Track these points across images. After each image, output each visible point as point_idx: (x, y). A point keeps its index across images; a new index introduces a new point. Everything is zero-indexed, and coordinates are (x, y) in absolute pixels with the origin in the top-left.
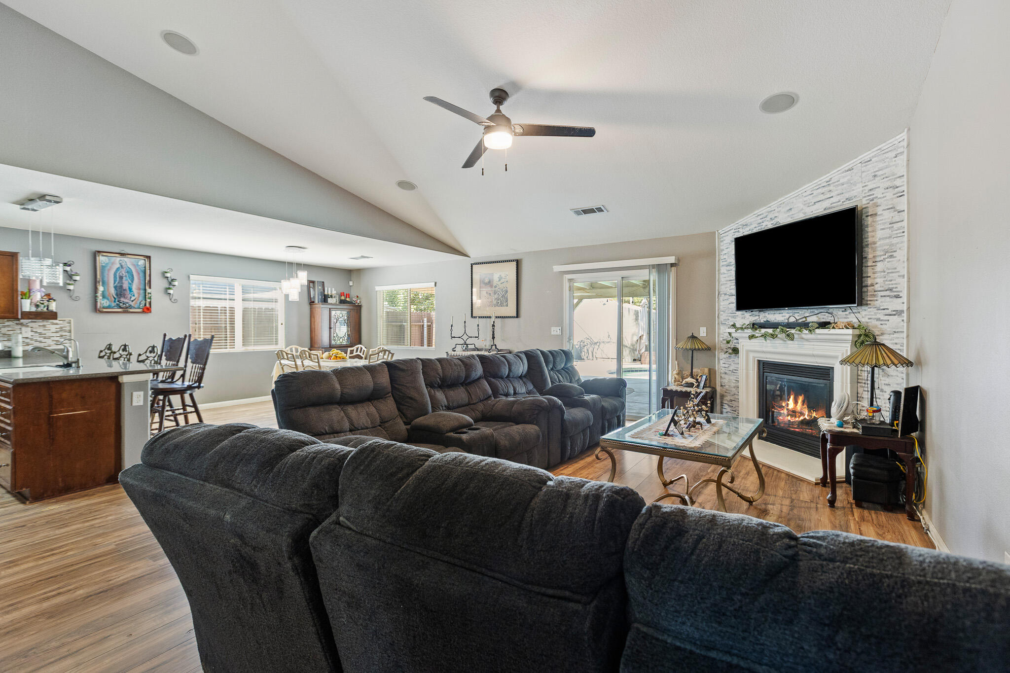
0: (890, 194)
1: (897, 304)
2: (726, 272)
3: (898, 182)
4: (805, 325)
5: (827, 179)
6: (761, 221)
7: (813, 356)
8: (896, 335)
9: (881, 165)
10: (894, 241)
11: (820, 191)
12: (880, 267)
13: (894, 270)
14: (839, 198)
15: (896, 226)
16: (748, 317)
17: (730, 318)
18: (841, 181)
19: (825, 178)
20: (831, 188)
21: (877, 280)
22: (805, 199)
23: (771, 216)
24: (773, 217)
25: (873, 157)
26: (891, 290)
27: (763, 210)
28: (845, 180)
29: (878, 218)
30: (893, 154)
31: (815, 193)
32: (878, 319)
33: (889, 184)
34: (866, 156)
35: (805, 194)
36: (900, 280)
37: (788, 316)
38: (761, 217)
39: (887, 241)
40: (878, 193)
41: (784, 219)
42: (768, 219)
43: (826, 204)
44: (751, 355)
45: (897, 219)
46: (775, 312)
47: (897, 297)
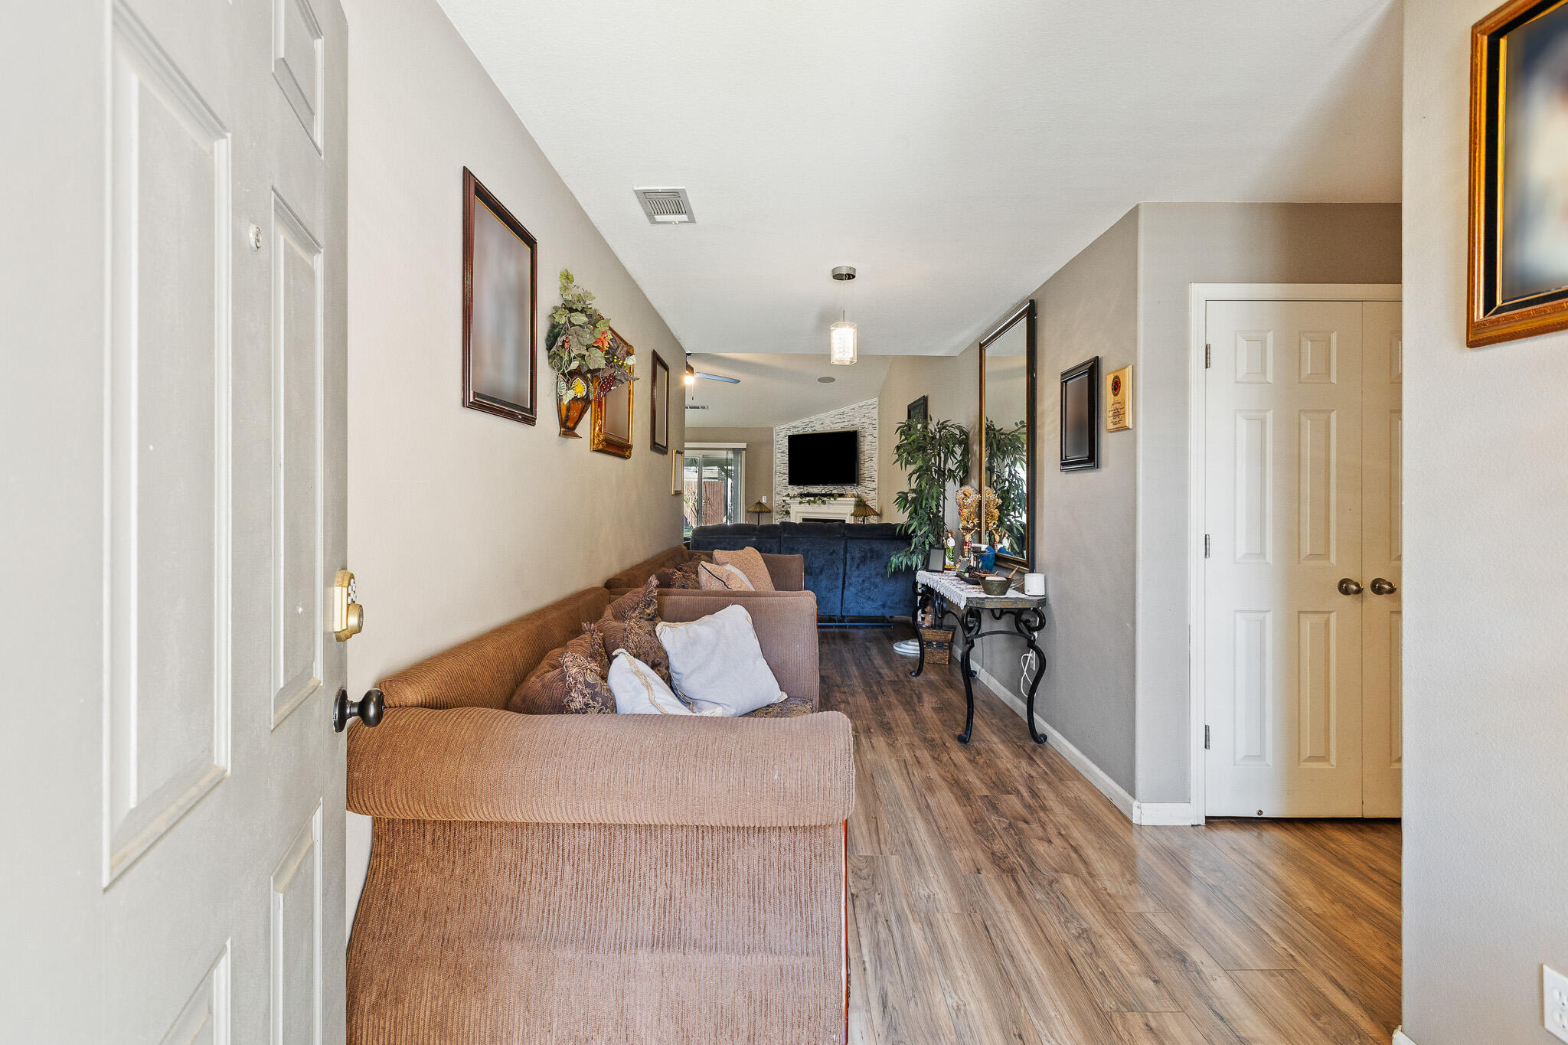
13: (872, 467)
41: (819, 429)
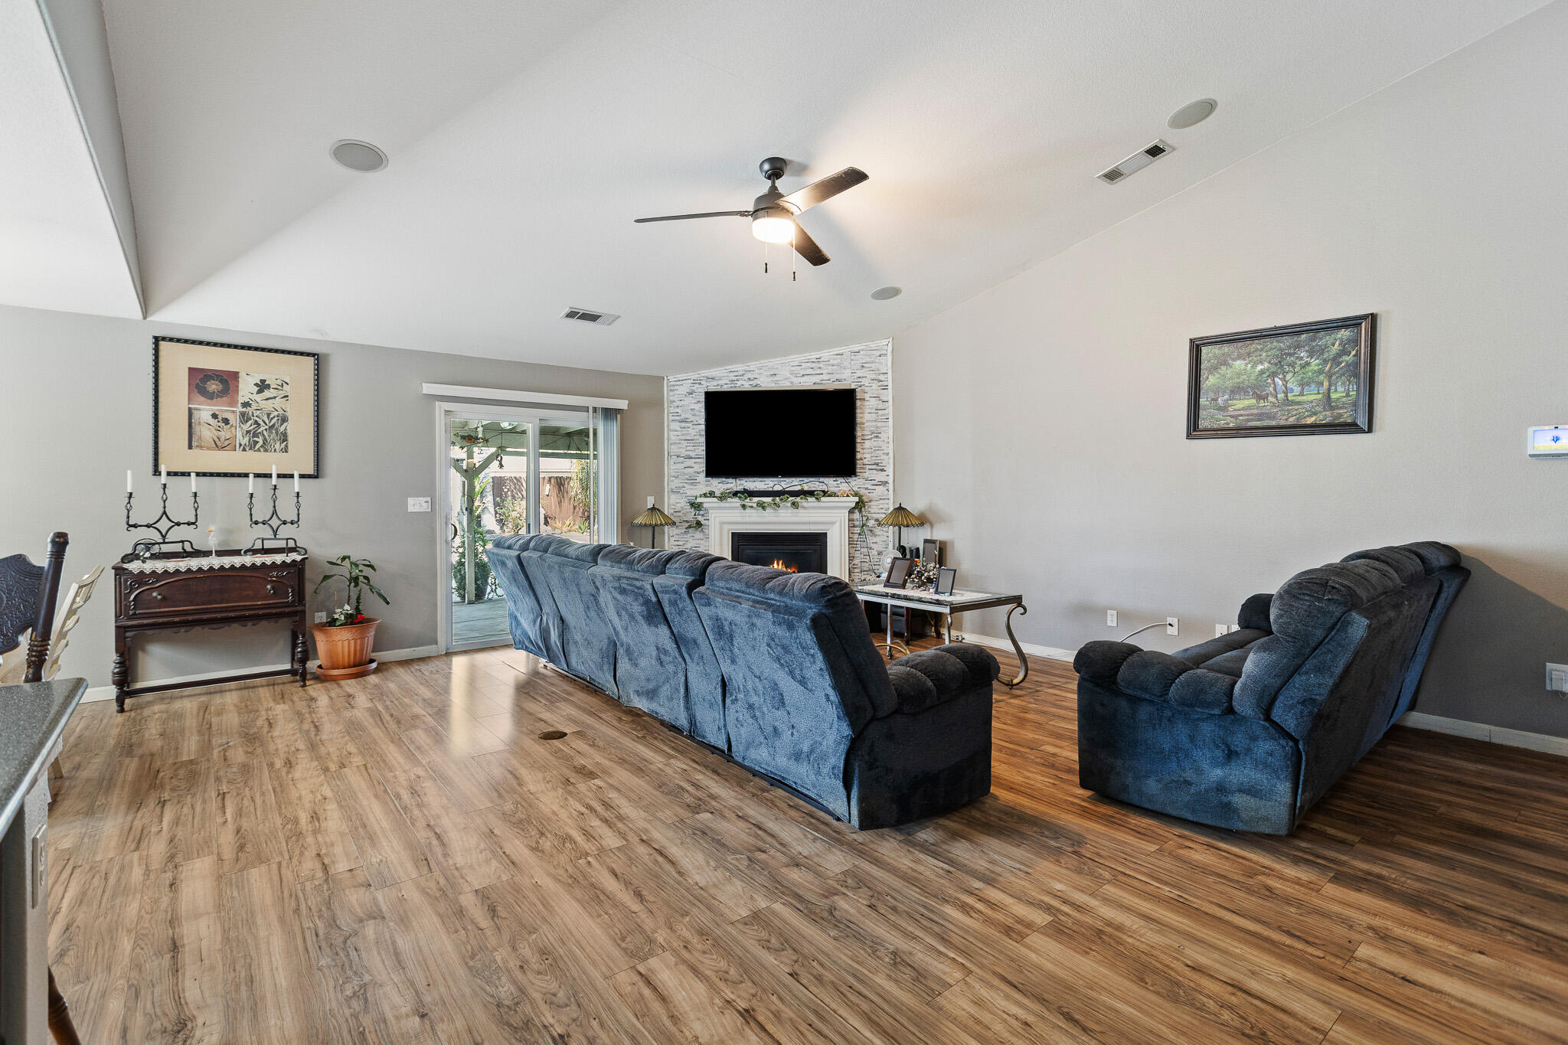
0: (875, 385)
1: (880, 477)
2: (679, 429)
3: (882, 377)
4: (811, 493)
5: (818, 356)
6: (735, 378)
8: (881, 501)
9: (868, 359)
10: (879, 424)
11: (808, 364)
12: (867, 444)
13: (879, 449)
14: (829, 376)
15: (880, 412)
16: (719, 485)
17: (685, 485)
18: (832, 362)
19: (814, 356)
20: (821, 365)
21: (866, 455)
22: (793, 368)
25: (863, 350)
26: (877, 464)
27: (740, 368)
28: (835, 362)
29: (866, 403)
30: (878, 353)
31: (804, 365)
32: (867, 489)
33: (874, 376)
34: (856, 347)
35: (792, 364)
36: (885, 457)
37: (772, 484)
38: (736, 374)
39: (874, 424)
40: (866, 382)
42: (745, 377)
43: (817, 379)
44: (726, 527)
45: (881, 406)
46: (755, 479)
47: (882, 470)
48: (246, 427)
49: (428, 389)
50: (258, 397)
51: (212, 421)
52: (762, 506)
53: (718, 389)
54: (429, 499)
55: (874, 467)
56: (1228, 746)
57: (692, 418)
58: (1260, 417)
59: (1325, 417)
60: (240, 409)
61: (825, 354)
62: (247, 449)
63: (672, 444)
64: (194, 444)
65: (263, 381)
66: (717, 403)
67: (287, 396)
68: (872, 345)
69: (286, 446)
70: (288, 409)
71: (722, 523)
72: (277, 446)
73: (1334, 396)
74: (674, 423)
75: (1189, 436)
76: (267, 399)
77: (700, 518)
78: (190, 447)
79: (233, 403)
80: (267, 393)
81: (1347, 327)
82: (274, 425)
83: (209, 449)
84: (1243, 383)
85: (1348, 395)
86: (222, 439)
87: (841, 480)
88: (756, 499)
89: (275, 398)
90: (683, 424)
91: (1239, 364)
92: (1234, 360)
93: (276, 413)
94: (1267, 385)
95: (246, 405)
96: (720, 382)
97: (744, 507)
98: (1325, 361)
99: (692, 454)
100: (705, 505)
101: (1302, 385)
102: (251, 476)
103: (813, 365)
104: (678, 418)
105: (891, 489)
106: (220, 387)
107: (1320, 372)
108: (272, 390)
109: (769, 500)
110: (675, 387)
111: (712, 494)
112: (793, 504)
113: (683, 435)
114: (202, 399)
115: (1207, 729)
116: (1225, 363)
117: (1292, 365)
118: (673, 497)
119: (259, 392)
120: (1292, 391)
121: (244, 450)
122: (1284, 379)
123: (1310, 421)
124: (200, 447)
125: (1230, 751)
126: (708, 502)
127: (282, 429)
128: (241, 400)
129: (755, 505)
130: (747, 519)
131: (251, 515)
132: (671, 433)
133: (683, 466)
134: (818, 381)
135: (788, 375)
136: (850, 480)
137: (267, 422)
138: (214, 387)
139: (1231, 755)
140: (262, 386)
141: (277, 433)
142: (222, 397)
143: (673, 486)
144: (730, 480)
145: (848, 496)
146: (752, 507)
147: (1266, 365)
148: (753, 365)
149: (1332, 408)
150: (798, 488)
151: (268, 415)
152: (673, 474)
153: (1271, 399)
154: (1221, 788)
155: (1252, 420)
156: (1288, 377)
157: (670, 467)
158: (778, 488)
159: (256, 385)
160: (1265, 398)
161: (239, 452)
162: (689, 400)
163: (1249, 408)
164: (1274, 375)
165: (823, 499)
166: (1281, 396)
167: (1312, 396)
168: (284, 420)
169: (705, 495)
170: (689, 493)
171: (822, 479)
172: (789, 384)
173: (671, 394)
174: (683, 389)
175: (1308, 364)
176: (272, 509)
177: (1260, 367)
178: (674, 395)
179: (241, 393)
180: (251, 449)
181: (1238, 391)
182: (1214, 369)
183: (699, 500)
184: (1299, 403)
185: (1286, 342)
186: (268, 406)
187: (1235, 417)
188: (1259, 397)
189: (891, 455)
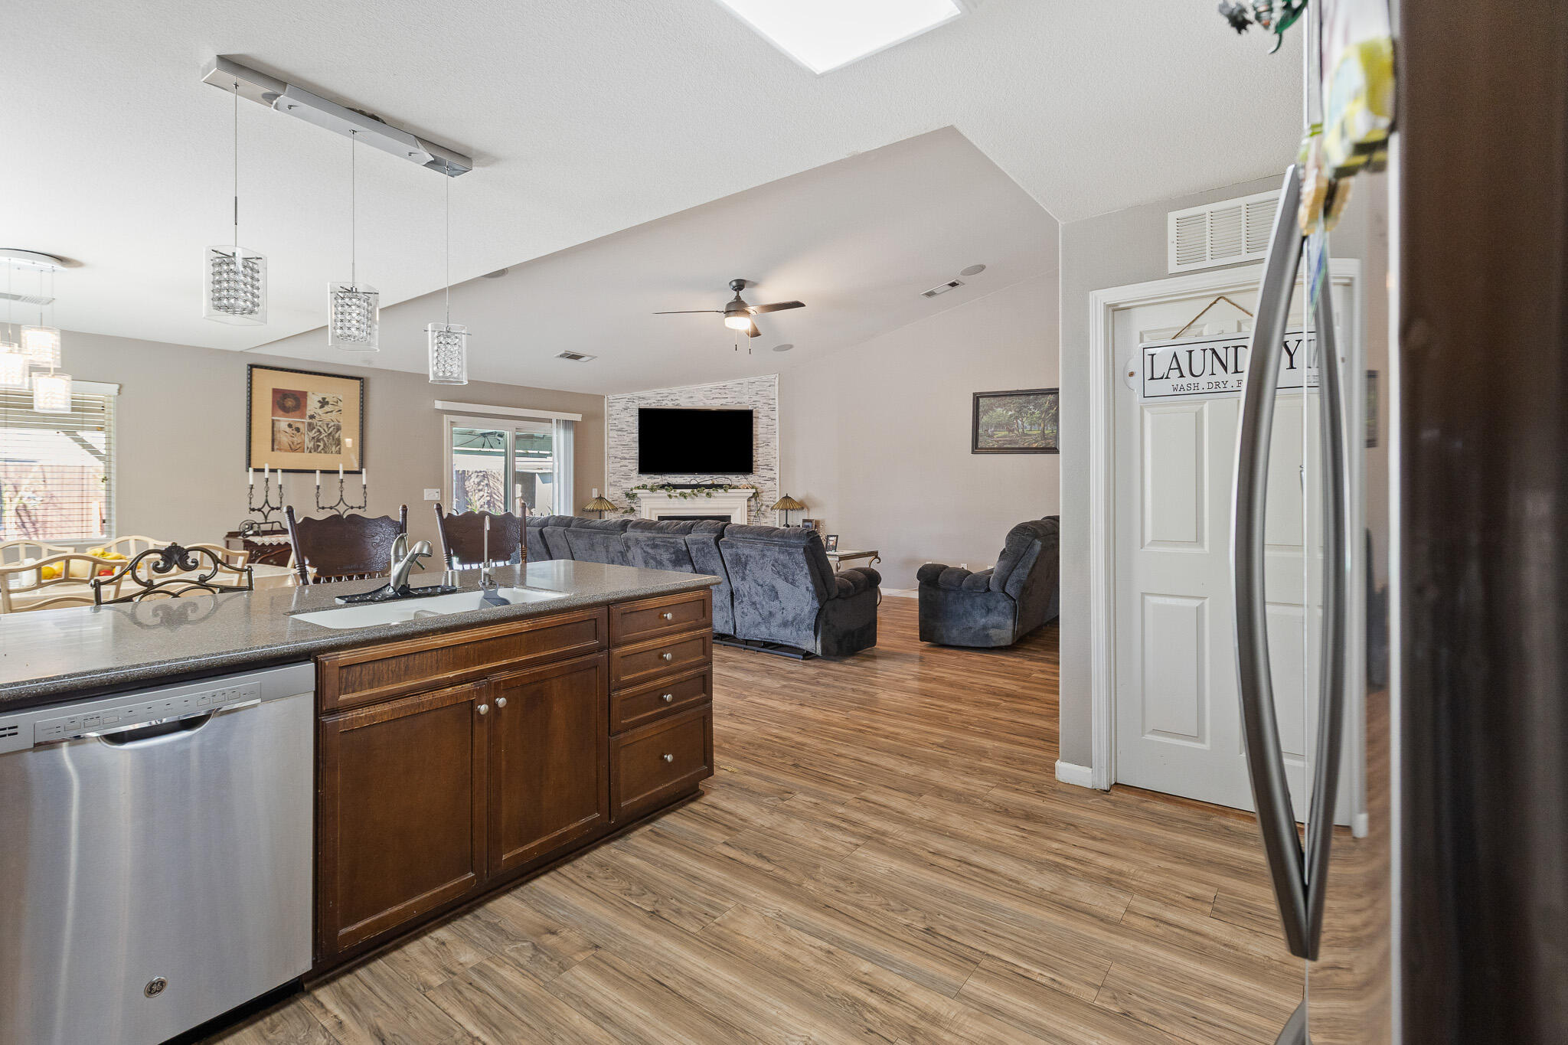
0: (766, 407)
1: (770, 474)
3: (771, 402)
4: (721, 486)
5: (724, 385)
6: (661, 399)
7: (718, 509)
8: (770, 493)
10: (769, 436)
11: (717, 390)
12: (760, 450)
14: (732, 400)
16: (649, 480)
17: (622, 480)
18: (734, 389)
21: (759, 459)
23: (673, 397)
24: (674, 398)
26: (767, 465)
27: (665, 391)
28: (737, 389)
29: (759, 420)
30: (769, 384)
31: (714, 391)
32: (760, 483)
33: (765, 401)
34: (752, 379)
36: (772, 460)
37: (689, 479)
38: (662, 395)
39: (765, 435)
43: (724, 401)
46: (676, 475)
47: (771, 470)
48: (313, 434)
49: (439, 405)
50: (320, 411)
51: (288, 429)
52: (684, 496)
53: (648, 407)
54: (439, 490)
55: (765, 467)
56: (987, 607)
57: (627, 428)
58: (1010, 442)
59: (1041, 444)
60: (307, 420)
61: (729, 384)
62: (312, 451)
63: (611, 448)
64: (276, 447)
65: (324, 399)
66: (648, 418)
67: (340, 411)
68: (764, 378)
69: (340, 449)
70: (341, 421)
71: (651, 509)
72: (334, 449)
73: (1046, 432)
74: (612, 432)
75: (973, 452)
76: (327, 413)
77: (633, 505)
78: (273, 450)
79: (303, 416)
80: (327, 408)
81: (1052, 394)
82: (331, 433)
83: (286, 451)
84: (1001, 421)
85: (1053, 432)
86: (295, 444)
87: (741, 477)
88: (679, 491)
89: (332, 412)
90: (620, 433)
91: (999, 410)
92: (997, 407)
93: (332, 424)
94: (1014, 424)
95: (312, 417)
96: (649, 401)
97: (670, 496)
98: (1042, 412)
99: (627, 456)
100: (638, 495)
101: (1031, 424)
102: (318, 472)
103: (720, 391)
104: (616, 428)
105: (778, 483)
106: (294, 403)
107: (1040, 418)
108: (330, 406)
109: (688, 491)
110: (614, 404)
111: (644, 487)
112: (708, 494)
113: (620, 441)
114: (281, 413)
115: (979, 600)
116: (992, 409)
117: (1026, 413)
118: (612, 489)
119: (322, 407)
120: (1026, 428)
121: (310, 452)
122: (1022, 421)
123: (1035, 446)
124: (280, 450)
125: (989, 609)
126: (640, 493)
127: (337, 435)
128: (309, 413)
129: (678, 495)
130: (671, 506)
131: (318, 502)
132: (610, 439)
133: (619, 465)
134: (724, 403)
135: (702, 398)
136: (748, 476)
137: (326, 430)
138: (290, 403)
139: (989, 611)
140: (324, 403)
141: (333, 437)
142: (294, 411)
143: (612, 480)
144: (657, 476)
145: (747, 488)
146: (676, 496)
147: (1013, 412)
148: (675, 390)
149: (1045, 439)
150: (709, 482)
151: (328, 425)
152: (611, 471)
153: (1016, 432)
154: (985, 628)
155: (1006, 444)
156: (1024, 419)
157: (609, 466)
158: (694, 482)
159: (319, 401)
160: (1013, 431)
161: (306, 454)
162: (623, 414)
163: (1005, 436)
164: (1017, 418)
165: (729, 490)
166: (1020, 430)
167: (1036, 432)
168: (338, 429)
169: (638, 488)
170: (624, 486)
171: (727, 476)
172: (702, 404)
173: (610, 409)
174: (620, 406)
175: (1034, 413)
176: (340, 497)
177: (1010, 413)
178: (612, 410)
179: (308, 408)
180: (315, 451)
181: (999, 426)
182: (986, 412)
183: (635, 491)
184: (1030, 435)
185: (1023, 399)
186: (327, 418)
187: (998, 441)
188: (1010, 431)
189: (778, 458)
